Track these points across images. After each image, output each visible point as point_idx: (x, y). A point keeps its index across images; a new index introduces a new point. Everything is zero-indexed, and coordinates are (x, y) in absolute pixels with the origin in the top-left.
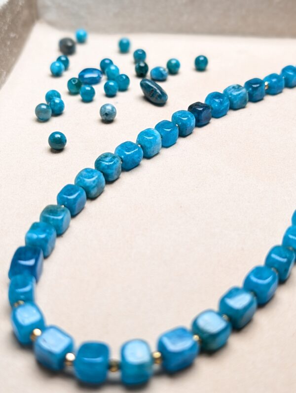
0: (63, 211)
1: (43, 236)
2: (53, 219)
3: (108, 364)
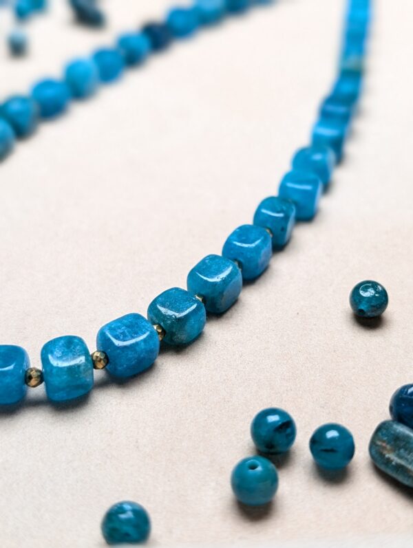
3: (26, 375)
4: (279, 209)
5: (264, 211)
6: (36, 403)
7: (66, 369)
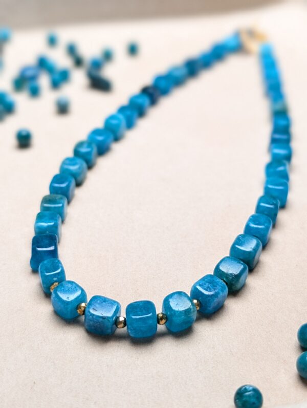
0: (61, 198)
1: (52, 224)
2: (55, 207)
3: (158, 318)
4: (271, 203)
5: (262, 204)
6: (162, 335)
7: (184, 312)
